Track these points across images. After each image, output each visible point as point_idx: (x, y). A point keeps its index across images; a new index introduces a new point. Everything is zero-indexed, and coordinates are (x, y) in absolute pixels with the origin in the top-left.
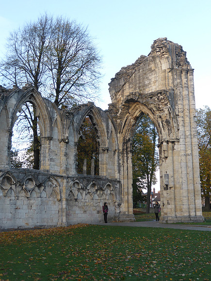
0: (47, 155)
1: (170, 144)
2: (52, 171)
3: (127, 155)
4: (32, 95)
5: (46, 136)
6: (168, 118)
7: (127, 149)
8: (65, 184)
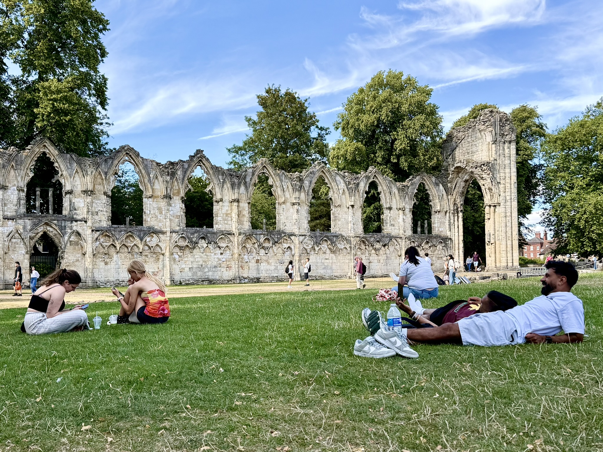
0: (388, 221)
1: (492, 208)
2: (393, 234)
3: (458, 214)
4: (375, 175)
5: (387, 207)
6: (490, 186)
7: (457, 209)
8: (404, 243)
